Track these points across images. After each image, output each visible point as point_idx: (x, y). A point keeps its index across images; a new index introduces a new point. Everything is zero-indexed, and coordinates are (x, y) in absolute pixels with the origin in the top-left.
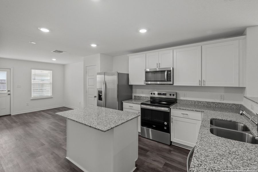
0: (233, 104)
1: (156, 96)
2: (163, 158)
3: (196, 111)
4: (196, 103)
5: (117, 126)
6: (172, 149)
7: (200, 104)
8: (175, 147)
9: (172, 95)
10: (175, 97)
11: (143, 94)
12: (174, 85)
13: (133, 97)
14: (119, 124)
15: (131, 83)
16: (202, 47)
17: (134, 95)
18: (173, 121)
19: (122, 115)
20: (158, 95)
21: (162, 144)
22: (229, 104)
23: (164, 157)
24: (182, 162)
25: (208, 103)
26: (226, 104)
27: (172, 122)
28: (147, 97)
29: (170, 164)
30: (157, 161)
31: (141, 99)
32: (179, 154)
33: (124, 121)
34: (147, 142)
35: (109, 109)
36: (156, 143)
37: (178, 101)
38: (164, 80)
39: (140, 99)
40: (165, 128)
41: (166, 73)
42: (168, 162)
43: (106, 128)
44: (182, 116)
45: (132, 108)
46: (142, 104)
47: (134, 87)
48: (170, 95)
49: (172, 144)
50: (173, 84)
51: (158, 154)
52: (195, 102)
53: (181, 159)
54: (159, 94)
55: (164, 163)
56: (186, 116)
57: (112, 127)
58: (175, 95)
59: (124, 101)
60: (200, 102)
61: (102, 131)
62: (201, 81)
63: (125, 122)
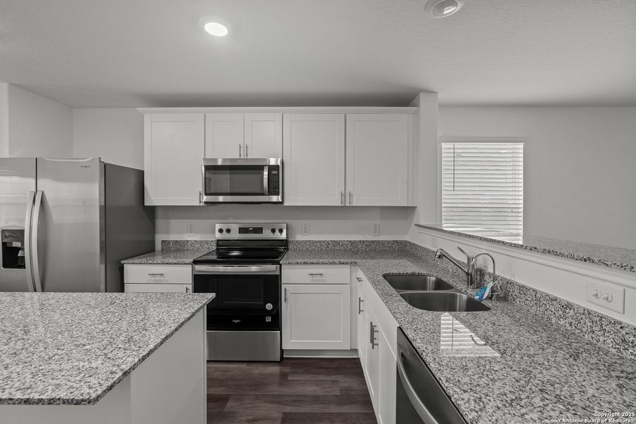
0: (394, 241)
1: (235, 235)
2: (272, 402)
3: (341, 263)
4: (330, 246)
5: (148, 355)
6: (287, 370)
7: (337, 248)
8: (292, 362)
9: (277, 231)
10: (284, 236)
11: (191, 232)
12: (286, 204)
13: (158, 246)
14: (151, 347)
15: (152, 199)
16: (345, 116)
17: (159, 238)
18: (289, 296)
19: (145, 309)
20: (240, 233)
21: (259, 365)
22: (389, 242)
23: (278, 400)
24: (320, 394)
25: (352, 243)
26: (383, 243)
27: (285, 298)
28: (207, 242)
29: (295, 413)
30: (260, 419)
31: (188, 250)
32: (308, 377)
33: (168, 331)
34: (217, 373)
35: (75, 295)
36: (243, 366)
37: (290, 246)
38: (259, 191)
39: (184, 251)
40: (269, 319)
41: (266, 173)
42: (289, 409)
43: (93, 381)
44: (309, 280)
45: (161, 281)
46: (196, 262)
47: (159, 213)
48: (273, 231)
49: (284, 356)
50: (282, 203)
51: (257, 397)
52: (328, 243)
53: (316, 388)
54: (242, 230)
55: (281, 415)
56: (319, 278)
57: (126, 367)
58: (285, 231)
59: (124, 259)
60: (337, 243)
61: (78, 403)
62: (343, 195)
63: (172, 334)
